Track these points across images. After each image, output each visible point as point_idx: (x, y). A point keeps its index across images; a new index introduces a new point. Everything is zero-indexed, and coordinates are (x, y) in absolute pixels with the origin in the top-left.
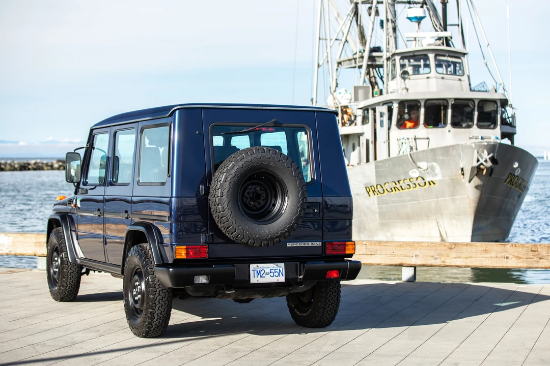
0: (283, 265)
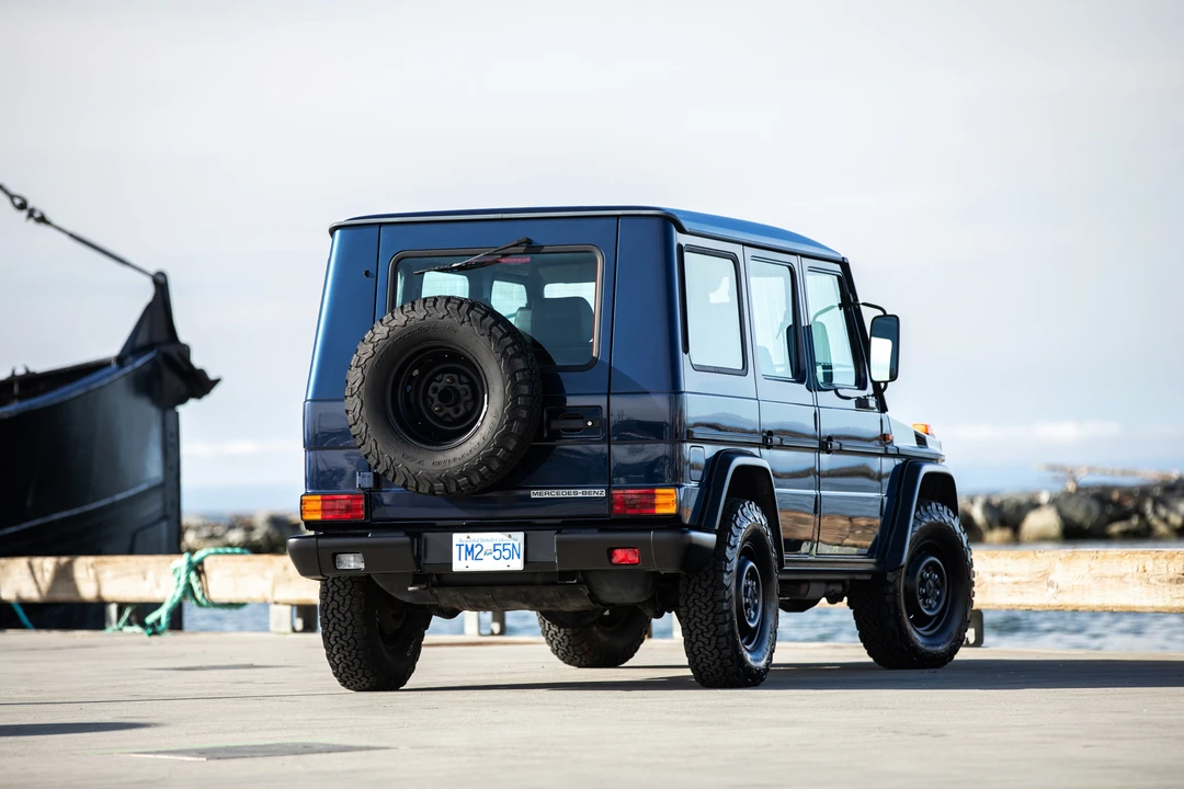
0: (519, 536)
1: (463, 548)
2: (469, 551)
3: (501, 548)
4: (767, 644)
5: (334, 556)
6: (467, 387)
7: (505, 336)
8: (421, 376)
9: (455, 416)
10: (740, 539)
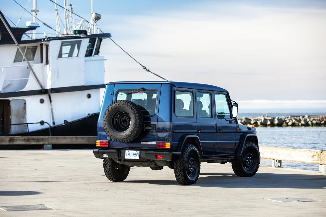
0: (139, 152)
1: (127, 154)
2: (129, 154)
3: (135, 154)
4: (196, 175)
5: (102, 154)
6: (128, 119)
7: (134, 109)
8: (120, 117)
9: (126, 125)
10: (188, 153)
